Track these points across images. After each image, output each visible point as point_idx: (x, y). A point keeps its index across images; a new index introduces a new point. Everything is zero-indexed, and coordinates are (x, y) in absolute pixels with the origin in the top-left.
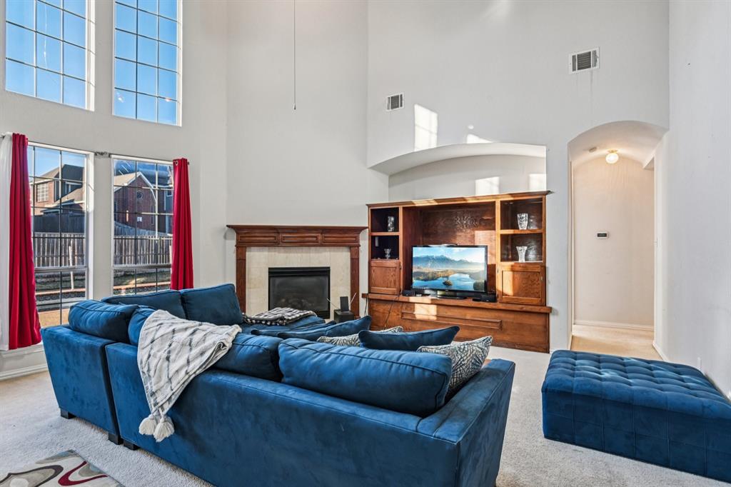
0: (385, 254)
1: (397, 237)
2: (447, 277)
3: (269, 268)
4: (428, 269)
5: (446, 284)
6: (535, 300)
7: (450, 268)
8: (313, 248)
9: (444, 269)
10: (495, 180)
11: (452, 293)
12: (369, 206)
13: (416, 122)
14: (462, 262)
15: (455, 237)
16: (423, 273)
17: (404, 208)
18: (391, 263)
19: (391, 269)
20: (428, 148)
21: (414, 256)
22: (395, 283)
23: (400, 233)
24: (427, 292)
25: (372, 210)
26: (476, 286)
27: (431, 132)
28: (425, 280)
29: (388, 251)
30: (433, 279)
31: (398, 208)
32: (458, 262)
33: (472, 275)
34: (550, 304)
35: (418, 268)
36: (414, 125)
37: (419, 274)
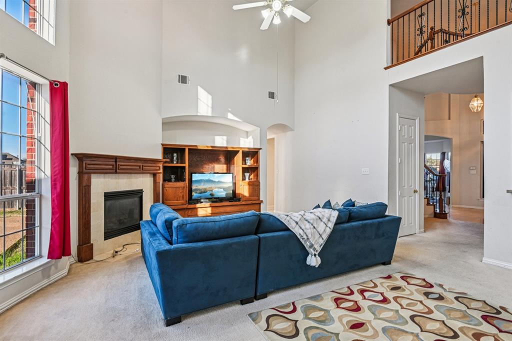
0: (172, 178)
1: (184, 167)
2: (212, 191)
3: (105, 193)
4: (201, 186)
5: (212, 195)
6: (256, 198)
7: (213, 186)
8: (133, 175)
9: (210, 186)
10: (225, 138)
11: (215, 200)
12: (163, 145)
13: (199, 97)
14: (219, 182)
15: (203, 168)
16: (199, 189)
17: (189, 149)
18: (180, 184)
19: (181, 188)
20: (206, 115)
21: (193, 179)
22: (183, 197)
23: (187, 165)
24: (202, 200)
25: (164, 148)
26: (226, 194)
27: (208, 106)
28: (200, 193)
29: (173, 177)
30: (204, 192)
31: (185, 149)
32: (217, 182)
33: (224, 189)
34: (261, 199)
35: (196, 186)
36: (198, 98)
37: (196, 190)
